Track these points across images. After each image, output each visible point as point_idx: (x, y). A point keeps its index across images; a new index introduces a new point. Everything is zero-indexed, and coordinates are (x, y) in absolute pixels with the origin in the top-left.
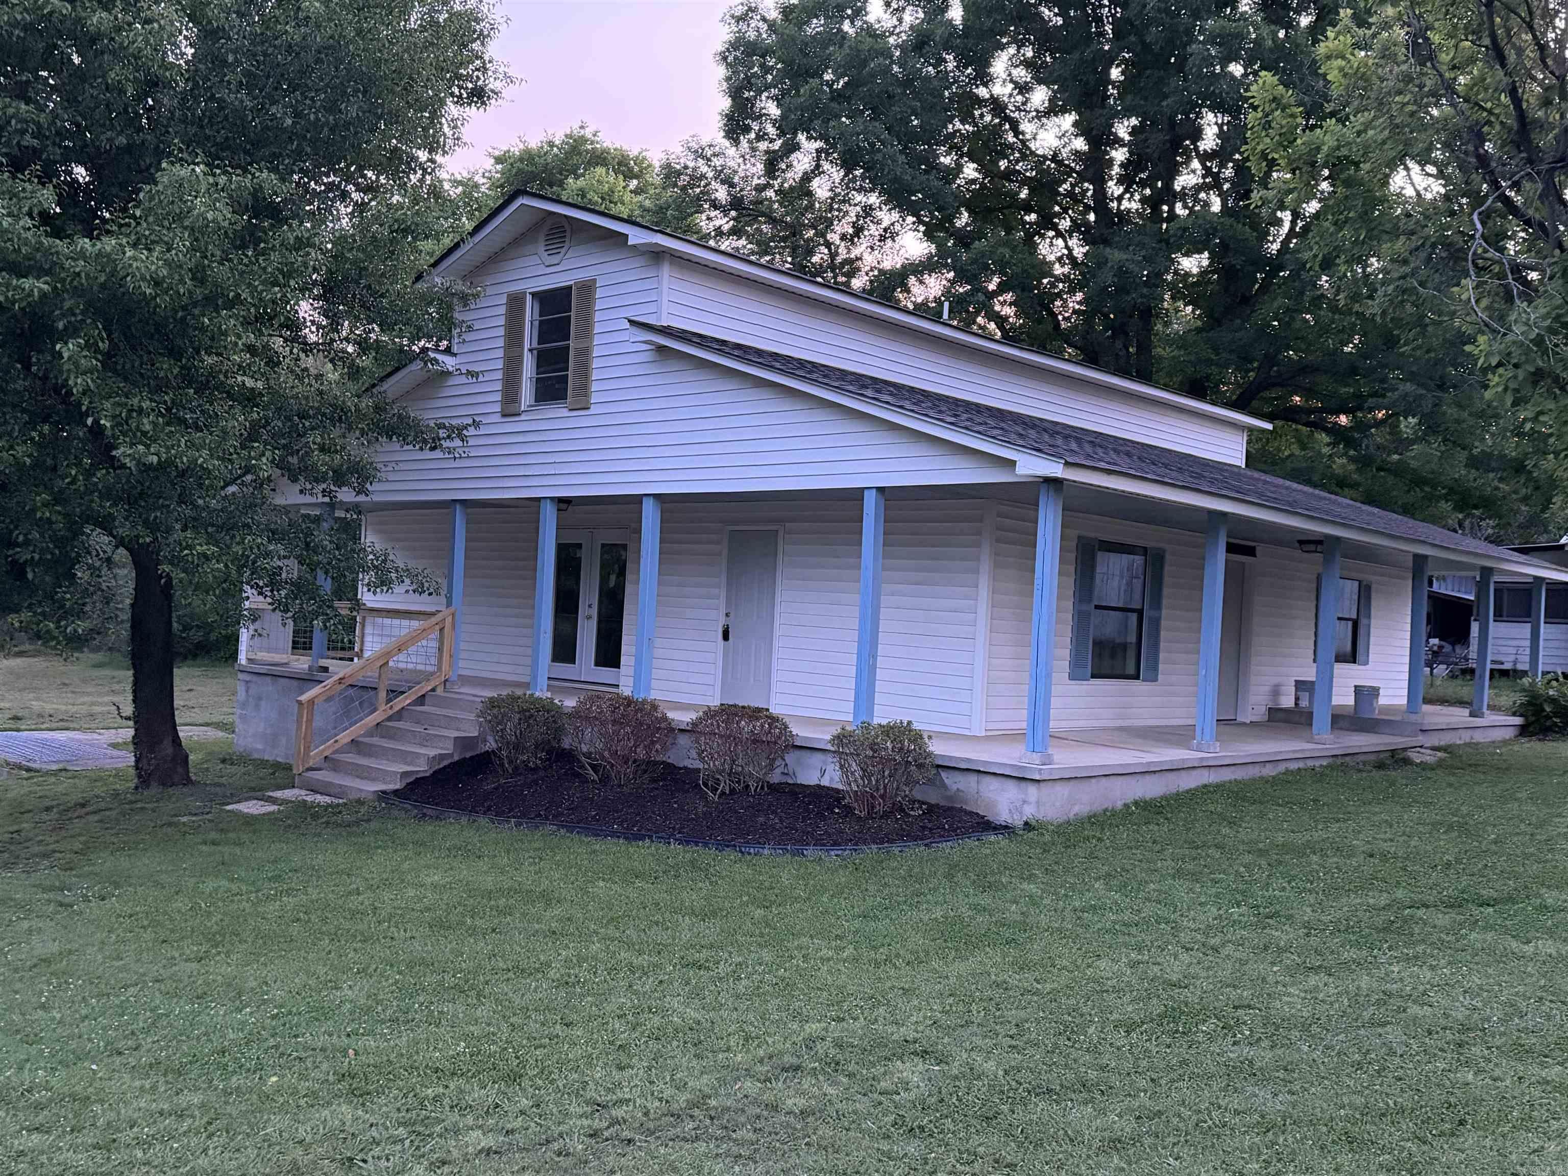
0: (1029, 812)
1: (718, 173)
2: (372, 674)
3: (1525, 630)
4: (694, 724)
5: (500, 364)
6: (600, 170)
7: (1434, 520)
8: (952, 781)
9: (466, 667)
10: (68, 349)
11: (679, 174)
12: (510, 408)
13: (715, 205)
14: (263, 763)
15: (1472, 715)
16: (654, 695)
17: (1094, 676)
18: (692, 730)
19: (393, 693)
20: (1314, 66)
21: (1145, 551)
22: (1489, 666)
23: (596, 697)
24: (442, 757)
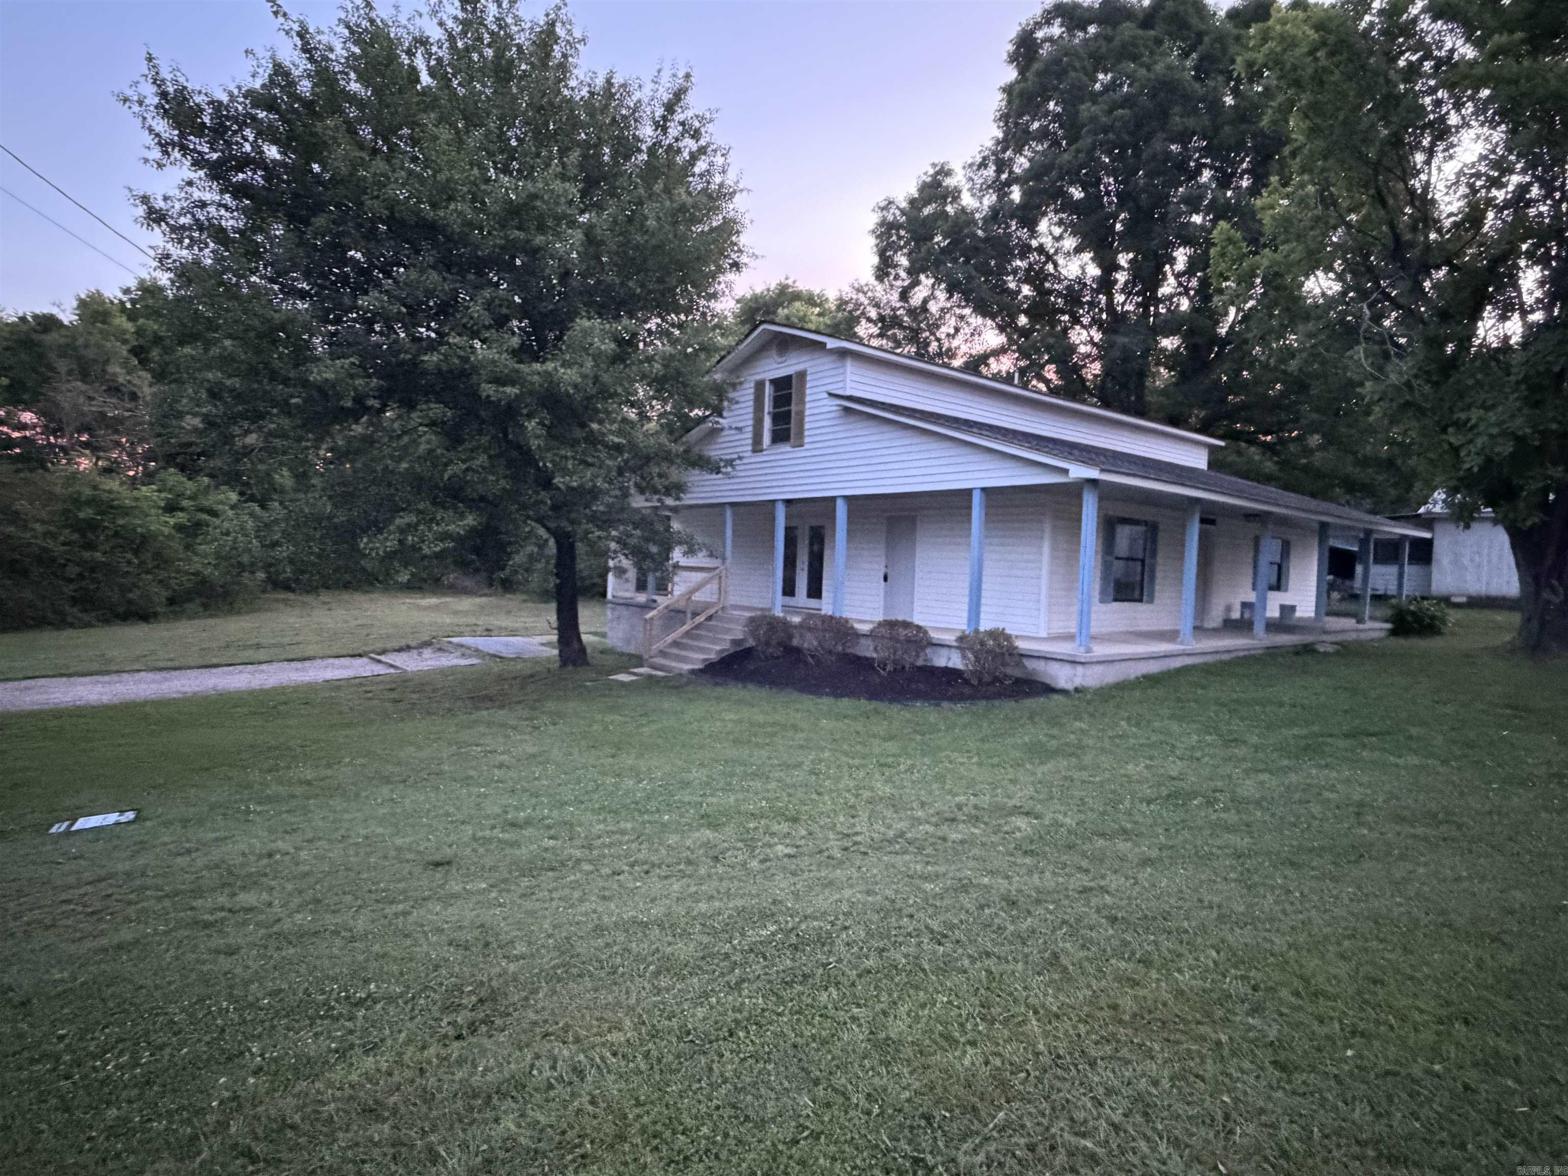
0: (1078, 682)
1: (871, 299)
2: (682, 605)
3: (1393, 570)
4: (872, 631)
5: (751, 422)
6: (797, 304)
7: (1332, 500)
8: (1030, 664)
9: (733, 599)
10: (531, 425)
11: (847, 303)
12: (757, 447)
13: (869, 320)
14: (622, 654)
15: (1358, 622)
16: (846, 615)
17: (1116, 600)
18: (871, 635)
19: (695, 614)
20: (1253, 213)
21: (1146, 523)
22: (1370, 592)
23: (811, 616)
24: (723, 650)
